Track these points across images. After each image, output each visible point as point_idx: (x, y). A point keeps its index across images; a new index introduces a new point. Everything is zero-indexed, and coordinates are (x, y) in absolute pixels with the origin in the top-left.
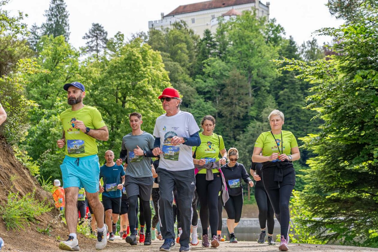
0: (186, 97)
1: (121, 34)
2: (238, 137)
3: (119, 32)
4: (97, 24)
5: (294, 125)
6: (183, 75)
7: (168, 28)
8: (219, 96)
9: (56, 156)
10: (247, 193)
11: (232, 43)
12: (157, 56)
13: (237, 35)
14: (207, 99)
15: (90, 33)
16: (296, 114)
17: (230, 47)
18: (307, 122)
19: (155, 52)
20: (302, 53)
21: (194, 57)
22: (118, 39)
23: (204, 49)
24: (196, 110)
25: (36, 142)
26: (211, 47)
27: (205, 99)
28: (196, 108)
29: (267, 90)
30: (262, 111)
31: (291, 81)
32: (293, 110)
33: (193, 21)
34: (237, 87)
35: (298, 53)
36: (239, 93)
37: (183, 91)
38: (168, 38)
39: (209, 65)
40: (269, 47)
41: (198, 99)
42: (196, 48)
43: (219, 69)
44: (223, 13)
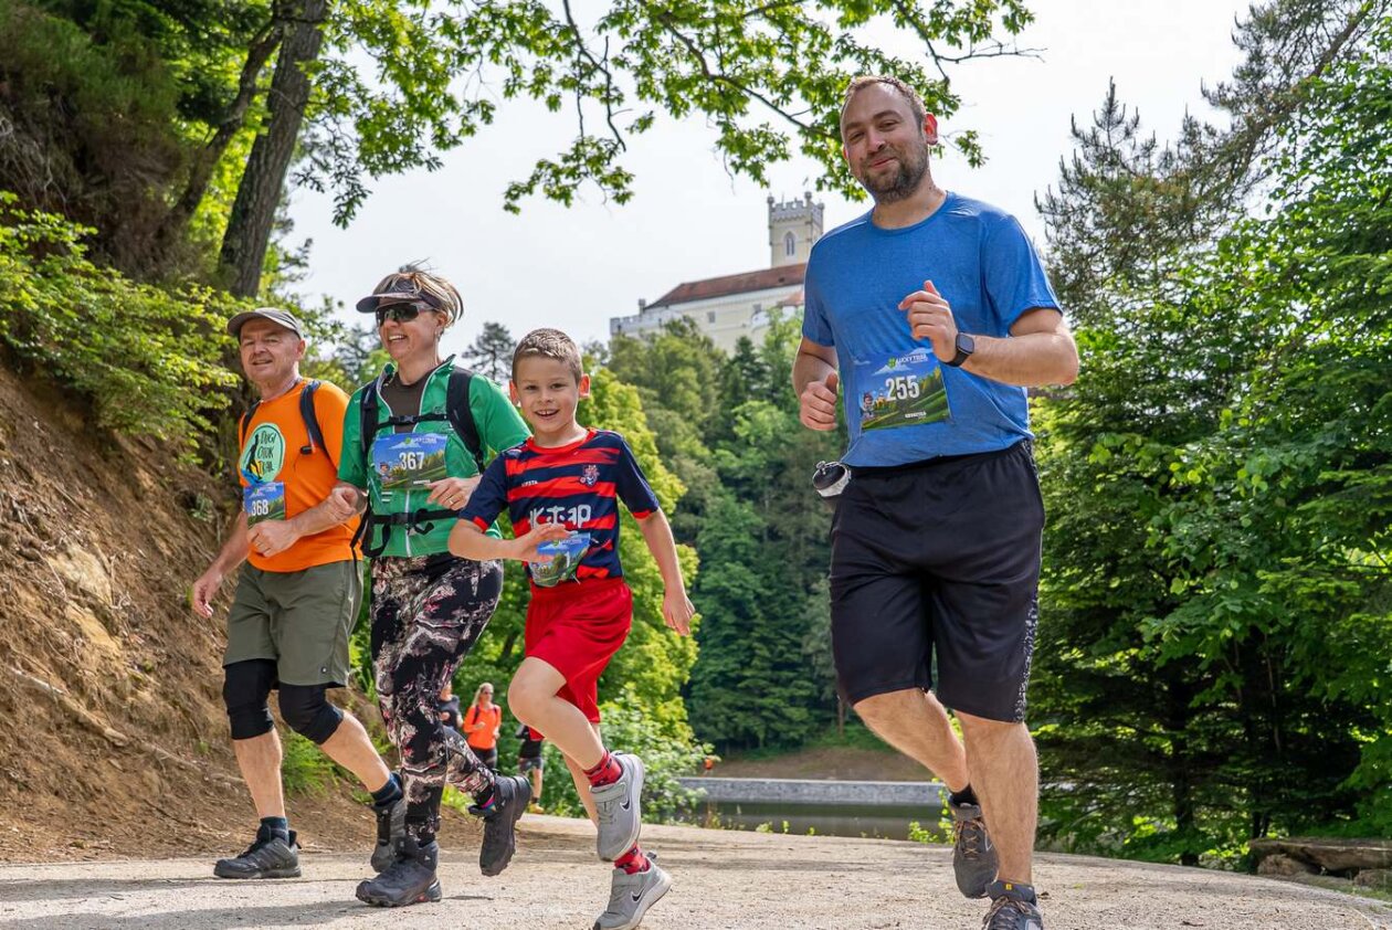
0: (695, 491)
2: (814, 586)
4: (496, 326)
6: (688, 440)
7: (654, 335)
8: (770, 489)
10: (836, 719)
12: (628, 397)
14: (742, 497)
15: (479, 344)
19: (624, 388)
21: (714, 399)
23: (736, 381)
24: (717, 522)
26: (753, 376)
27: (738, 496)
28: (716, 518)
33: (712, 318)
37: (688, 477)
38: (653, 356)
39: (747, 418)
41: (721, 495)
42: (717, 380)
43: (769, 427)
44: (780, 300)
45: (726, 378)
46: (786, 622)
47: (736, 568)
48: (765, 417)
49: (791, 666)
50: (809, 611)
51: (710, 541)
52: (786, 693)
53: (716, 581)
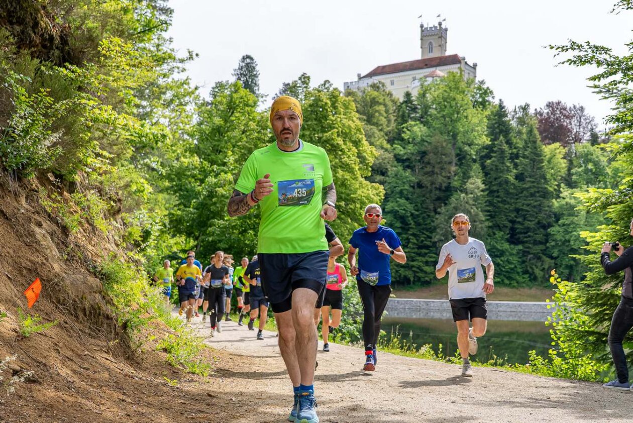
0: (383, 165)
1: (307, 76)
2: (439, 210)
3: (304, 74)
4: (288, 84)
5: (502, 198)
7: (364, 90)
8: (419, 164)
9: (223, 222)
11: (434, 107)
13: (441, 97)
14: (406, 168)
15: (280, 93)
16: (504, 186)
17: (432, 111)
18: (517, 195)
20: (513, 119)
22: (302, 82)
23: (404, 112)
24: (393, 179)
25: (202, 205)
26: (411, 110)
27: (404, 167)
28: (393, 177)
29: (473, 159)
30: (467, 182)
31: (500, 149)
32: (500, 182)
33: (392, 83)
34: (439, 154)
35: (508, 119)
36: (441, 162)
39: (408, 130)
40: (477, 112)
41: (395, 167)
42: (394, 112)
43: (419, 134)
44: (425, 74)
45: (399, 111)
46: (425, 227)
47: (402, 201)
48: (418, 130)
49: (427, 247)
50: (436, 221)
51: (390, 188)
52: (424, 260)
53: (392, 207)
